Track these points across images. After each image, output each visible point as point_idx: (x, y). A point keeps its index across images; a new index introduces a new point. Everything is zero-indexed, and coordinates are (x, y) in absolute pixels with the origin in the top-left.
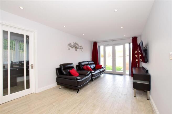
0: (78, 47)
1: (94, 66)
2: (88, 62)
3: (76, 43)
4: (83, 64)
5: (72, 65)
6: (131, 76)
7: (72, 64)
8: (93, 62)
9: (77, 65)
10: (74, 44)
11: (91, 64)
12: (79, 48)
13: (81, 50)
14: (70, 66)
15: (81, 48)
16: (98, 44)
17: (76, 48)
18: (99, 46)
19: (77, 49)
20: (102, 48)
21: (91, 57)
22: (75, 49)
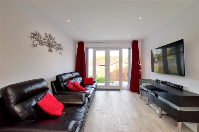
0: (54, 44)
1: (81, 79)
2: (71, 73)
3: (50, 35)
4: (65, 78)
5: (43, 84)
6: (130, 91)
7: (42, 80)
8: (77, 74)
9: (54, 82)
10: (47, 36)
11: (76, 77)
12: (57, 46)
13: (60, 51)
14: (38, 86)
15: (59, 48)
16: (86, 46)
17: (50, 45)
18: (87, 49)
19: (52, 49)
20: (90, 52)
21: (74, 65)
22: (48, 48)
